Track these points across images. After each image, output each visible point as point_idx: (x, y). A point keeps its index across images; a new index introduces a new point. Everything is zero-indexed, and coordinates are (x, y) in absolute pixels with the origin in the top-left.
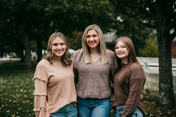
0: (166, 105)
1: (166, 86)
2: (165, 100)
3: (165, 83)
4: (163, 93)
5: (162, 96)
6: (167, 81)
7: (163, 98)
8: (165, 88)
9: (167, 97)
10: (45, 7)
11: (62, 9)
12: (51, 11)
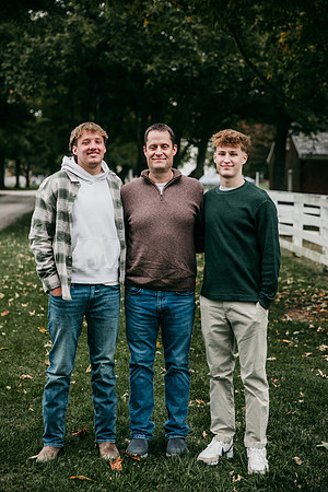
10: (145, 62)
11: (188, 67)
12: (160, 74)
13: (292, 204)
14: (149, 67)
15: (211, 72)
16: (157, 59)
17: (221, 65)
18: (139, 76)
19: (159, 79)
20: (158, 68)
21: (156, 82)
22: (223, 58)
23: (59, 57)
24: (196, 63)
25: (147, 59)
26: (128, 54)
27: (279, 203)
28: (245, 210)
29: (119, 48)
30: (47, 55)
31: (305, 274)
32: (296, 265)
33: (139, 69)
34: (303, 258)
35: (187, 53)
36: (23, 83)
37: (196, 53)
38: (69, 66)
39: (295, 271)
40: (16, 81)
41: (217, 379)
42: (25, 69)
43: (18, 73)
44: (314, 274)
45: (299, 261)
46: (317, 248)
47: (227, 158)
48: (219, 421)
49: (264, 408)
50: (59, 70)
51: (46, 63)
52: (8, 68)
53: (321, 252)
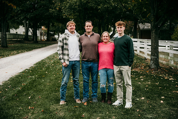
0: (153, 68)
1: (154, 57)
2: (153, 65)
3: (153, 56)
4: (152, 62)
5: (152, 63)
6: (155, 54)
7: (152, 64)
8: (154, 59)
9: (154, 64)
10: (98, 6)
11: (109, 7)
12: (102, 9)
13: (137, 42)
14: (99, 7)
15: (115, 8)
16: (101, 5)
17: (118, 6)
18: (97, 9)
19: (102, 10)
20: (101, 7)
21: (101, 11)
22: (118, 4)
23: (76, 5)
24: (112, 6)
25: (99, 5)
26: (94, 4)
27: (134, 41)
28: (125, 42)
29: (91, 2)
30: (73, 5)
31: (140, 60)
32: (138, 57)
33: (97, 8)
34: (140, 56)
35: (109, 3)
36: (67, 12)
37: (111, 3)
38: (79, 8)
39: (137, 59)
40: (66, 12)
41: (118, 85)
42: (68, 9)
43: (66, 10)
44: (142, 60)
45: (139, 56)
46: (143, 53)
47: (120, 29)
48: (119, 96)
49: (131, 92)
50: (76, 9)
51: (73, 7)
52: (63, 9)
53: (144, 54)
